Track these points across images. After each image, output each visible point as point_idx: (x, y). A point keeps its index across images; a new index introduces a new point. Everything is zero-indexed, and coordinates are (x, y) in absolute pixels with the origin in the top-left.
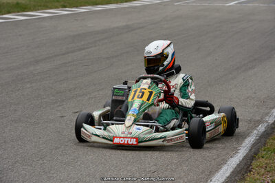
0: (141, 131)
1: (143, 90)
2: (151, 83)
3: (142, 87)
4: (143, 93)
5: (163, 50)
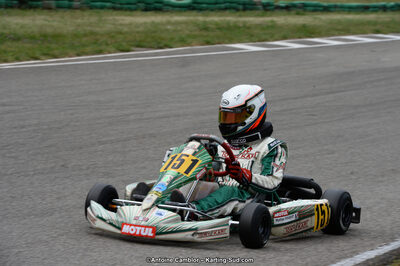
0: (163, 217)
1: (183, 157)
2: (199, 148)
3: (184, 152)
4: (183, 161)
5: (247, 101)
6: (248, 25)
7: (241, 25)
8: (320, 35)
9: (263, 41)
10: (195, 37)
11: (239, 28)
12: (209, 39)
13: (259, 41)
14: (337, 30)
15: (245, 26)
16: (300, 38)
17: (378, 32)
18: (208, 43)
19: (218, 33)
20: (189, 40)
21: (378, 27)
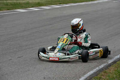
6: (21, 3)
7: (18, 3)
8: (43, 6)
9: (26, 8)
10: (4, 8)
11: (18, 4)
12: (9, 8)
13: (25, 8)
14: (48, 4)
15: (19, 3)
16: (37, 7)
17: (61, 4)
18: (8, 10)
19: (11, 6)
20: (2, 9)
21: (60, 2)
